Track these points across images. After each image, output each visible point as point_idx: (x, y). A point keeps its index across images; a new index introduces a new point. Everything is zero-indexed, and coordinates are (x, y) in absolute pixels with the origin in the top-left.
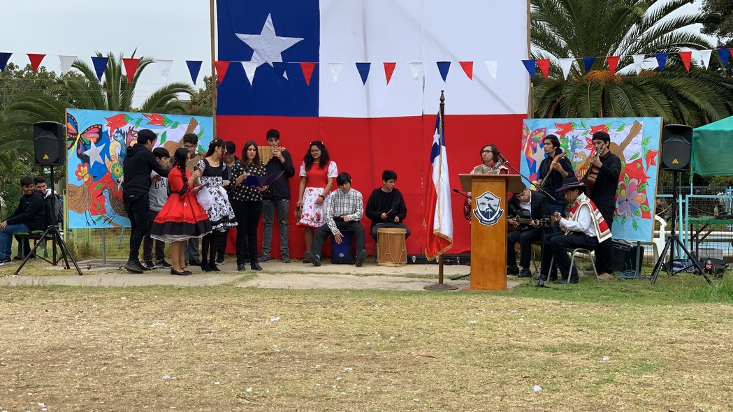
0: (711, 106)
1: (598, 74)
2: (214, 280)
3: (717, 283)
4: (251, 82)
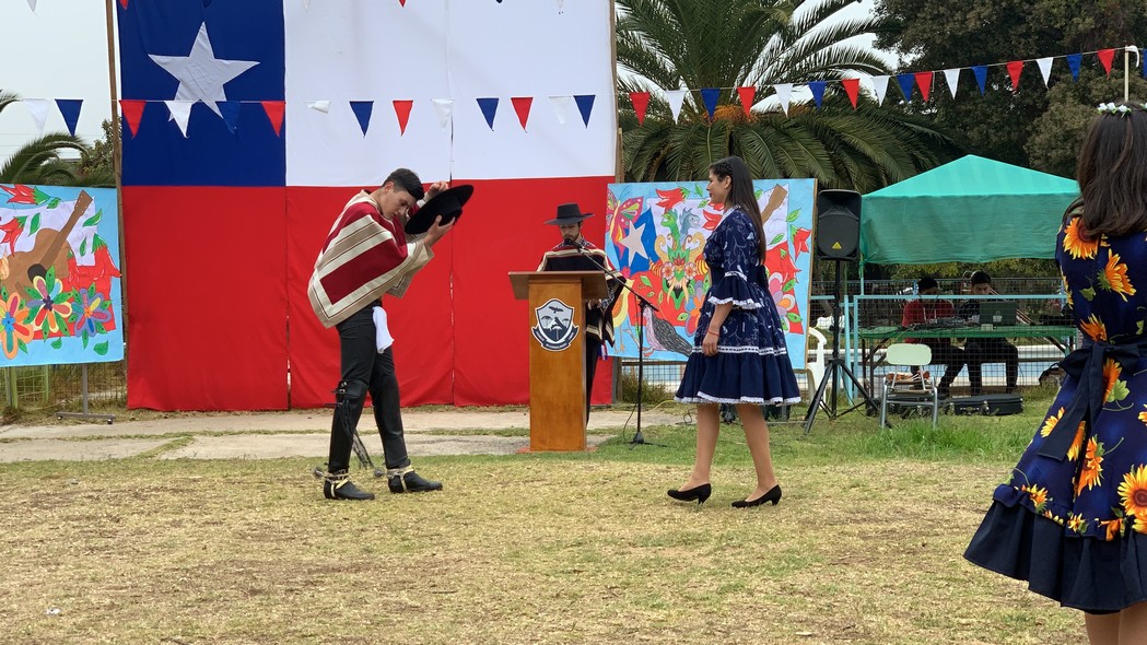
0: (890, 159)
1: (722, 111)
2: (123, 450)
3: (901, 427)
4: (184, 131)
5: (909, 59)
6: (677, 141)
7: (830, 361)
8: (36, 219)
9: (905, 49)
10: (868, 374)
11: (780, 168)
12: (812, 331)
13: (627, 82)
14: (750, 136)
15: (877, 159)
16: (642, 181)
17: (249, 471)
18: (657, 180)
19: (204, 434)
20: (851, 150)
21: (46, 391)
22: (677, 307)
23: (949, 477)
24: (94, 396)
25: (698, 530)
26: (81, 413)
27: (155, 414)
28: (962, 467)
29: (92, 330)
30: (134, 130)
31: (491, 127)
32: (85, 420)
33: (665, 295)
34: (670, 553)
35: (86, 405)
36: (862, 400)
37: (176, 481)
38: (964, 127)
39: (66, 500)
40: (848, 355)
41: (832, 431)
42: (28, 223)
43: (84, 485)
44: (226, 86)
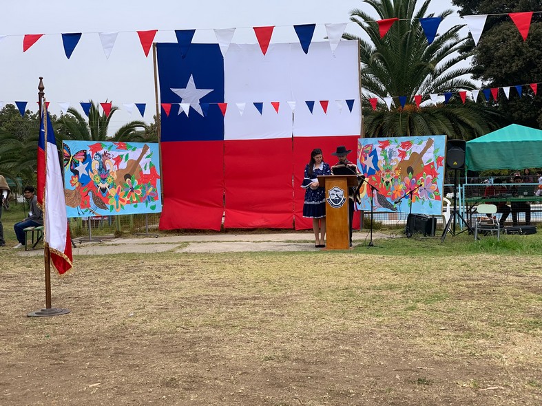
0: (479, 126)
1: (406, 107)
2: (162, 248)
3: (483, 240)
4: (187, 115)
5: (487, 83)
6: (387, 120)
7: (453, 212)
8: (127, 155)
9: (485, 79)
10: (469, 217)
11: (431, 131)
12: (445, 199)
13: (366, 95)
14: (418, 117)
15: (473, 126)
16: (372, 137)
17: (211, 258)
18: (378, 137)
19: (193, 242)
20: (462, 122)
21: (132, 224)
22: (387, 189)
23: (505, 261)
24: (150, 226)
25: (396, 283)
26: (145, 233)
27: (174, 234)
28: (510, 257)
29: (149, 200)
32: (147, 236)
33: (382, 185)
34: (384, 293)
35: (147, 229)
36: (467, 228)
37: (182, 262)
38: (511, 112)
39: (139, 269)
40: (460, 209)
41: (453, 241)
42: (124, 157)
43: (146, 263)
44: (200, 100)
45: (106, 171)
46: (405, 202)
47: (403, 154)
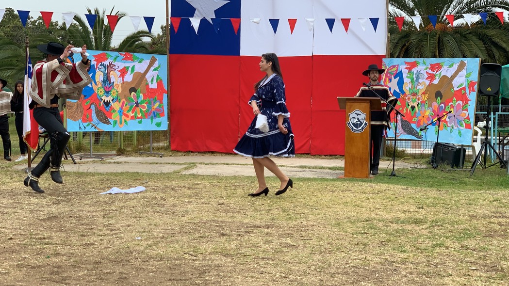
2: (166, 169)
4: (196, 31)
6: (414, 39)
7: (484, 142)
8: (133, 68)
10: (501, 149)
11: (462, 53)
12: (476, 128)
13: (392, 12)
14: (448, 38)
15: (508, 50)
16: (397, 57)
17: (220, 181)
18: (404, 57)
19: (201, 163)
20: (496, 45)
21: (135, 142)
22: (412, 115)
24: (155, 145)
25: (421, 217)
26: (150, 152)
27: (180, 154)
29: (155, 117)
30: (176, 30)
31: (331, 31)
32: (151, 155)
33: (407, 109)
34: (409, 227)
35: (151, 148)
36: (498, 160)
37: (189, 184)
40: (492, 140)
41: (484, 174)
42: (130, 69)
43: (151, 183)
44: (215, 11)
45: (110, 83)
46: (432, 129)
47: (431, 77)
